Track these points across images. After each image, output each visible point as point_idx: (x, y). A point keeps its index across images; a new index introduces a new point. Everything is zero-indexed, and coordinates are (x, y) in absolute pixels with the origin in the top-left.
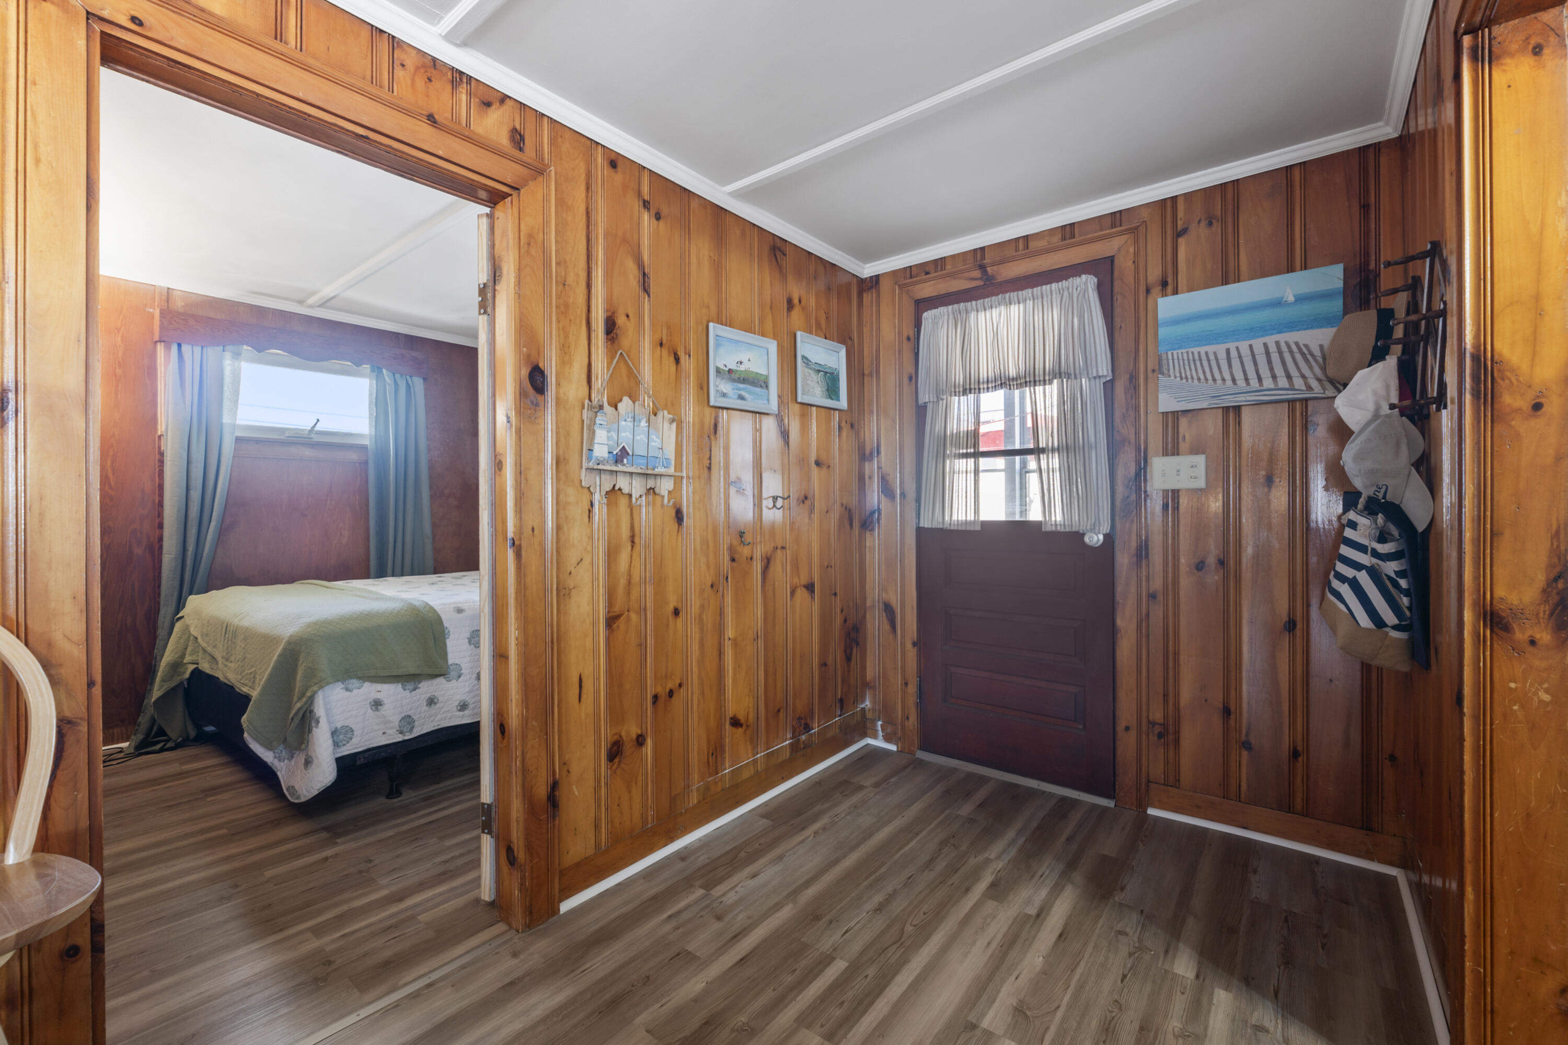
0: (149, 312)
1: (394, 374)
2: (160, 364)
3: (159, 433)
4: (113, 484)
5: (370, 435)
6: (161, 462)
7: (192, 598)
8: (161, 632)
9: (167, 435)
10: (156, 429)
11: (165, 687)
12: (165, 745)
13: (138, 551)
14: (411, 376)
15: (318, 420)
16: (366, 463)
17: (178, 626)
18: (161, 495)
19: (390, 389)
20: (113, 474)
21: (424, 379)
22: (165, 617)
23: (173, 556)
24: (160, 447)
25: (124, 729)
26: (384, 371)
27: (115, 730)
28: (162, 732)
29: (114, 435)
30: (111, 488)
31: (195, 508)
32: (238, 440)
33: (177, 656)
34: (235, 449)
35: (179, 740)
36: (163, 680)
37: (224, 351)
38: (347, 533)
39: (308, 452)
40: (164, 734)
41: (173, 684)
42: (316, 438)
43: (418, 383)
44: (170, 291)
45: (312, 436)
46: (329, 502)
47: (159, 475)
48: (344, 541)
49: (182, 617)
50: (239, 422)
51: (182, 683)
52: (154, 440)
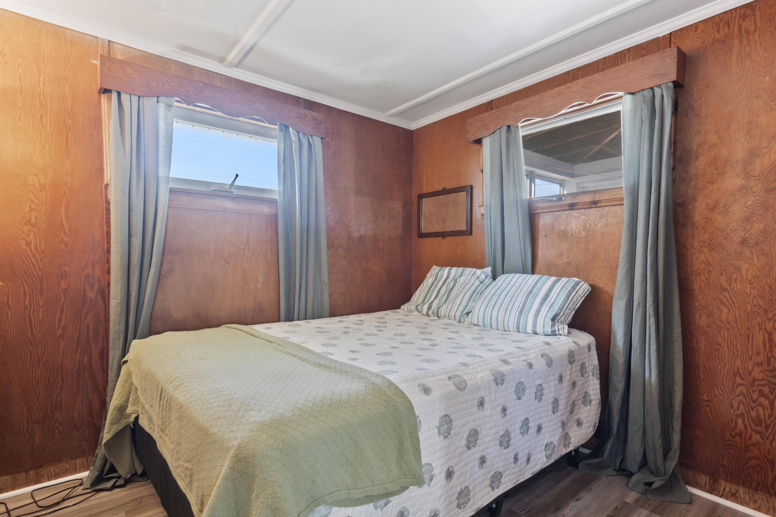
0: (94, 64)
1: (298, 132)
2: (105, 116)
3: (105, 183)
4: (67, 231)
5: (279, 191)
6: (108, 210)
7: (135, 343)
8: (111, 375)
9: (111, 185)
10: (102, 178)
11: (113, 430)
12: (116, 481)
13: (91, 295)
14: (311, 136)
15: (237, 176)
16: (276, 216)
17: (124, 368)
18: (109, 242)
19: (295, 146)
20: (67, 220)
21: (322, 138)
22: (113, 360)
23: (119, 301)
24: (106, 196)
25: (84, 460)
26: (291, 129)
27: (78, 461)
28: (113, 469)
29: (66, 183)
30: (65, 234)
31: (137, 254)
32: (172, 191)
33: (123, 400)
34: (169, 200)
35: (128, 477)
36: (112, 424)
37: (158, 102)
38: (261, 279)
39: (229, 205)
40: (116, 471)
41: (120, 427)
42: (236, 192)
43: (317, 142)
44: (111, 43)
45: (233, 190)
46: (246, 251)
47: (106, 223)
48: (259, 286)
49: (126, 362)
50: (171, 175)
51: (128, 426)
52: (102, 190)
